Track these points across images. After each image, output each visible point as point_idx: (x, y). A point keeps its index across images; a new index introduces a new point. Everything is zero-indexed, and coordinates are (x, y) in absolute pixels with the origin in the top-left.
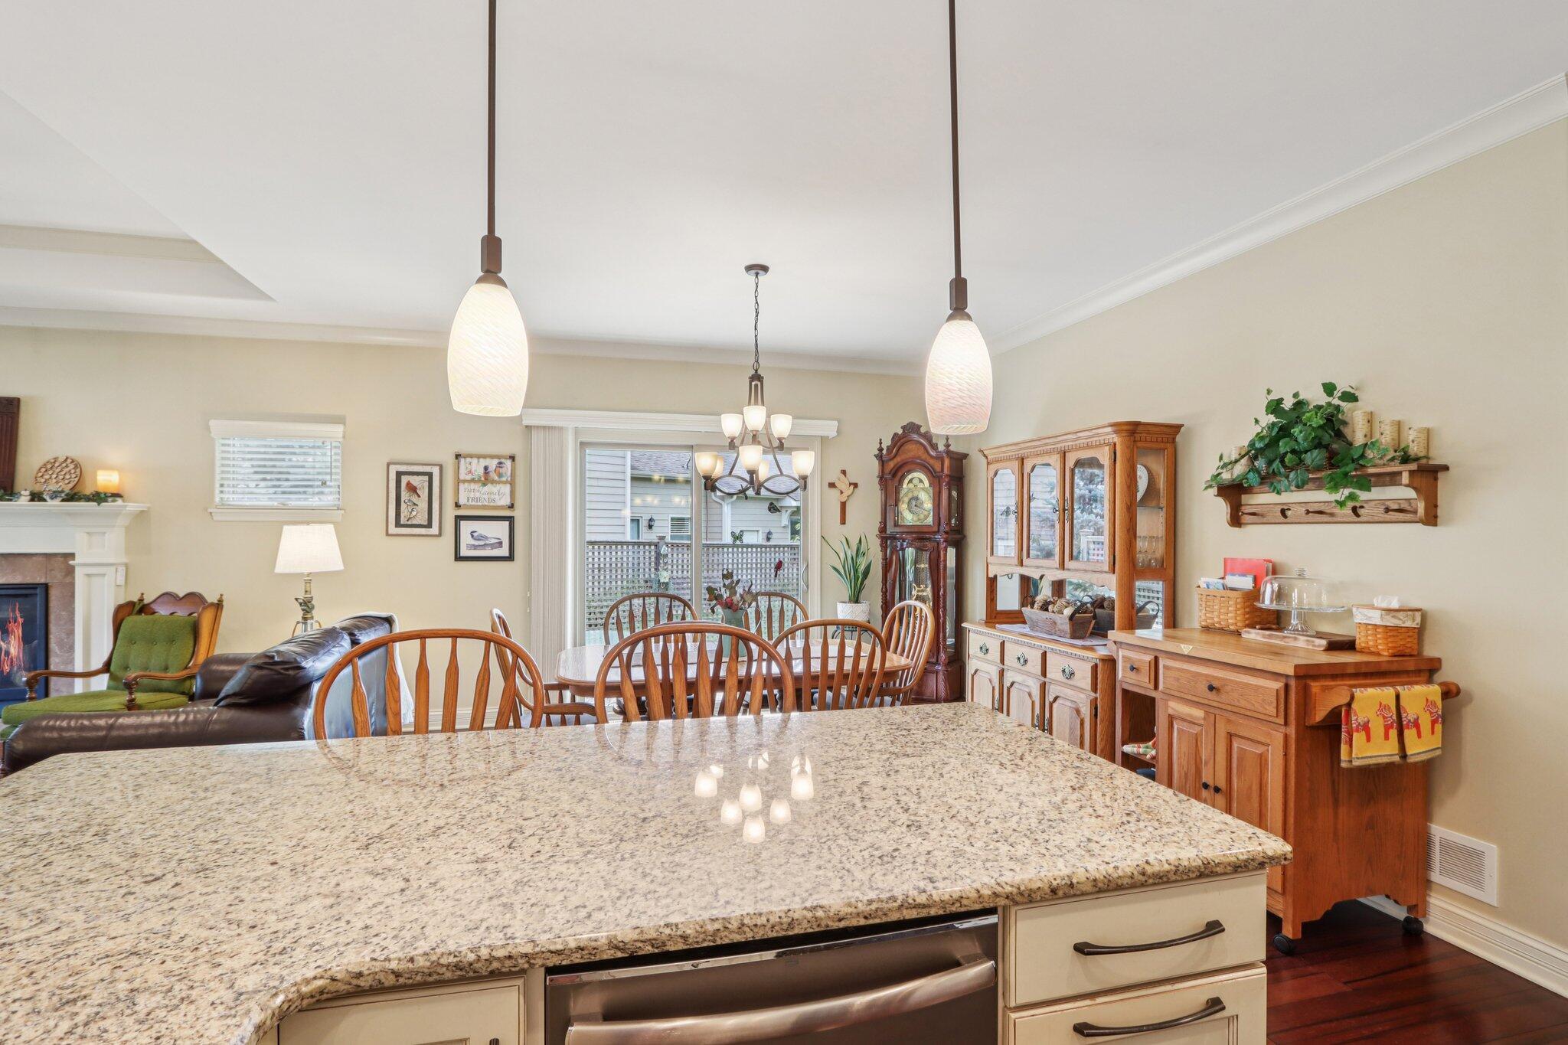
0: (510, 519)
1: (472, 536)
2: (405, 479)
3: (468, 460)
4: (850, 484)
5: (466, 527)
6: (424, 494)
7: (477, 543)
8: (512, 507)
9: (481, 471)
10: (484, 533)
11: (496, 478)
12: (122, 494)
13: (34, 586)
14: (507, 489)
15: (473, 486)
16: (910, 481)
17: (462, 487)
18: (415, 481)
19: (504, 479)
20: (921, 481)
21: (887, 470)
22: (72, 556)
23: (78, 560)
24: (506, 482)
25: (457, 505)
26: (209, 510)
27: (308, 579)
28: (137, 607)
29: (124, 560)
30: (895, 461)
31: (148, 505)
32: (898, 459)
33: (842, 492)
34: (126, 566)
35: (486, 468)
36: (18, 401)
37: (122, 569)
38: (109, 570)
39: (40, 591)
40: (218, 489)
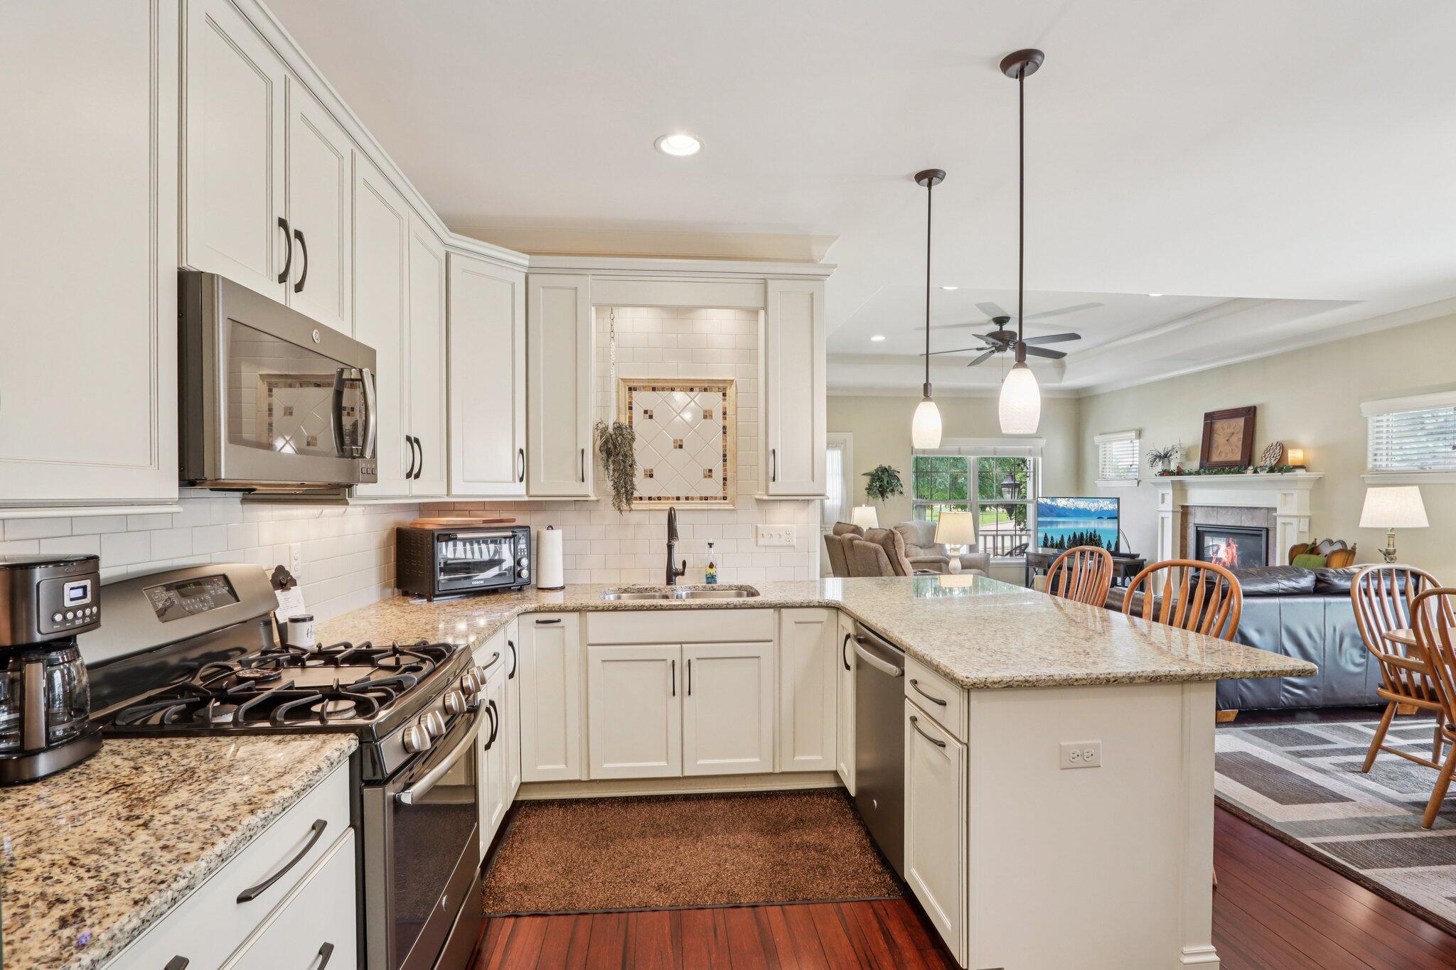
12: (1305, 465)
13: (1260, 529)
22: (1275, 509)
23: (1279, 512)
26: (1362, 476)
27: (1392, 533)
28: (1309, 548)
29: (1308, 513)
31: (1324, 473)
34: (1310, 517)
36: (1255, 408)
37: (1307, 520)
38: (1295, 521)
39: (1264, 533)
40: (1370, 460)
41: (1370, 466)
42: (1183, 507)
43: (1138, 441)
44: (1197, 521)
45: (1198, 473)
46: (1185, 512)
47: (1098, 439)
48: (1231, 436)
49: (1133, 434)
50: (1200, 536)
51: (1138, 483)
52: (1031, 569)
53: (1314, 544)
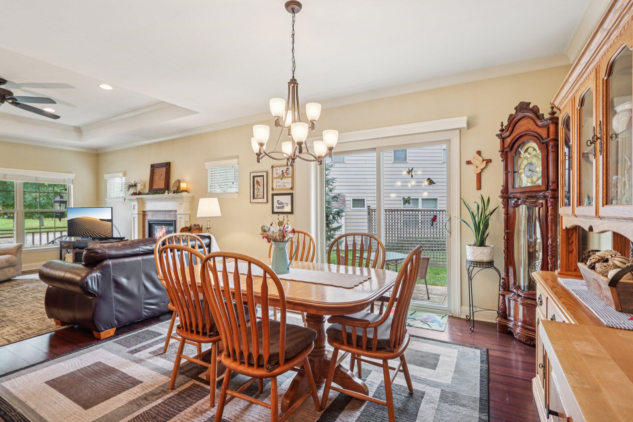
0: (292, 194)
1: (278, 203)
2: (256, 179)
3: (276, 168)
4: (483, 160)
5: (275, 198)
6: (261, 184)
7: (280, 206)
8: (292, 188)
9: (281, 173)
10: (282, 201)
11: (286, 175)
12: (187, 190)
13: (172, 221)
14: (289, 180)
15: (278, 180)
16: (526, 151)
17: (274, 180)
18: (259, 179)
19: (289, 176)
20: (534, 149)
21: (506, 146)
22: (177, 211)
23: (178, 213)
24: (289, 177)
25: (273, 189)
26: (206, 195)
27: (209, 219)
29: (189, 212)
30: (512, 137)
31: (194, 194)
32: (514, 134)
33: (477, 167)
34: (190, 214)
35: (282, 171)
36: (170, 163)
37: (189, 216)
38: (183, 216)
39: (174, 223)
40: (209, 187)
41: (209, 191)
42: (143, 211)
43: (124, 178)
44: (149, 219)
45: (147, 194)
46: (144, 214)
47: (106, 176)
48: (161, 176)
49: (121, 174)
50: (150, 226)
51: (125, 199)
52: (64, 251)
53: (191, 226)
